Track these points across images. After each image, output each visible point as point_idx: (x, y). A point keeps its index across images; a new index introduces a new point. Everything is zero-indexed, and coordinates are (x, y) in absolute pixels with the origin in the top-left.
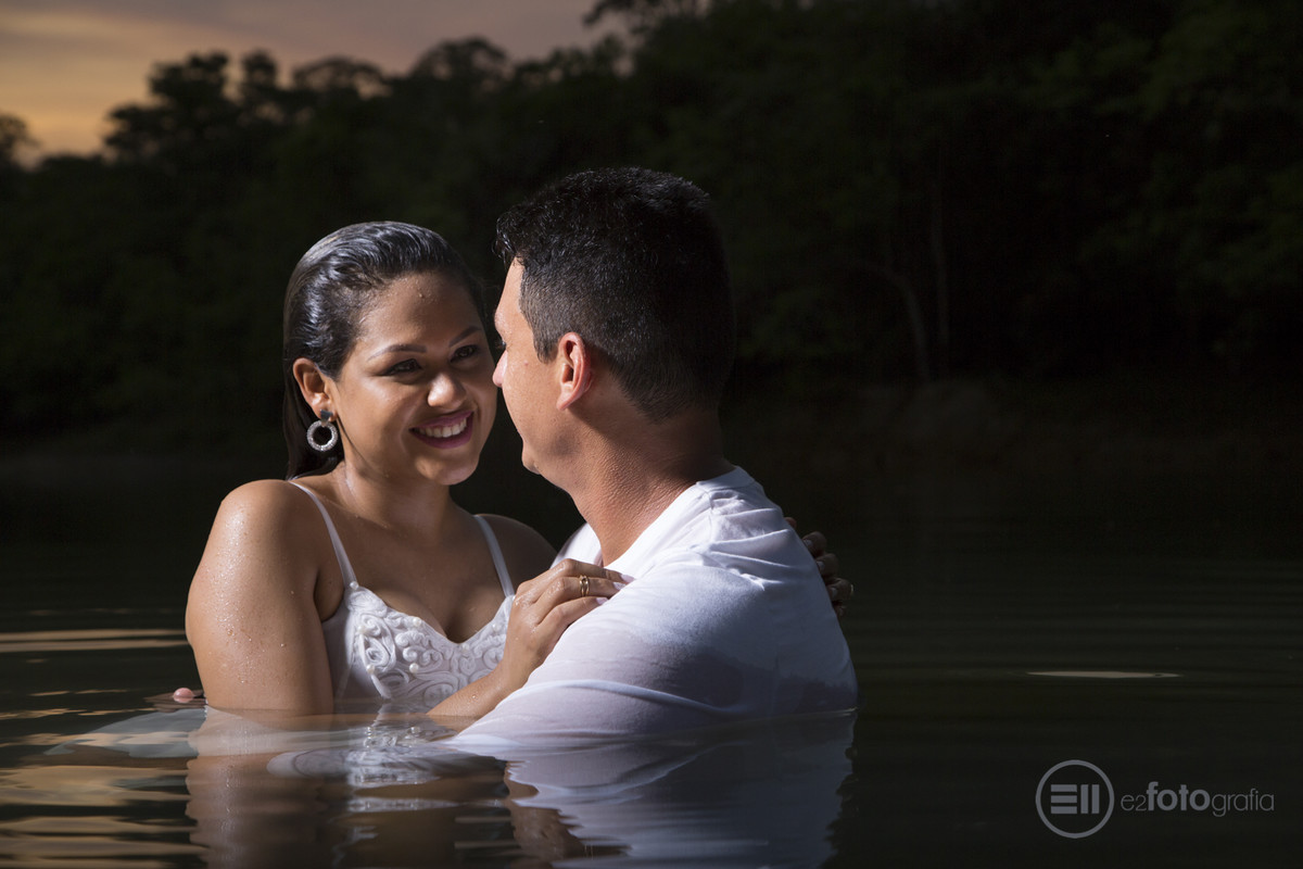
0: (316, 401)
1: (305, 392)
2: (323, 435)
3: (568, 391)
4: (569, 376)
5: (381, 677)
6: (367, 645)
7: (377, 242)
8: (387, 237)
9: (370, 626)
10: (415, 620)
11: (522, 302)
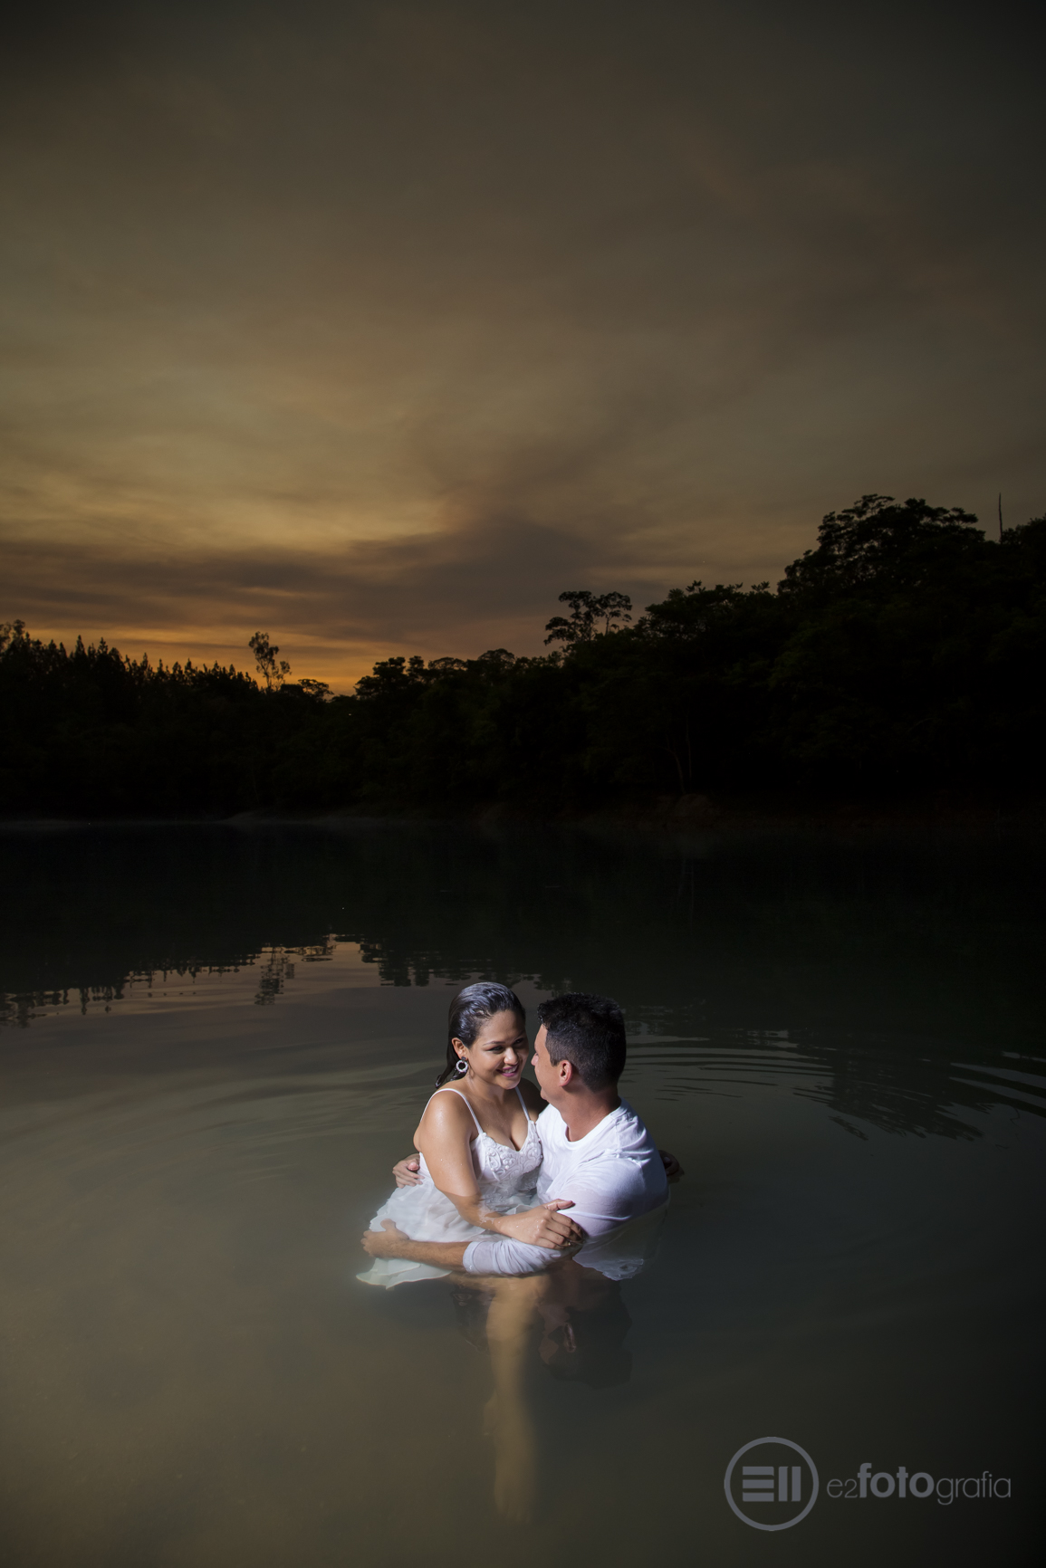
0: (460, 1052)
1: (456, 1048)
2: (462, 1066)
3: (563, 1080)
4: (564, 1074)
5: (496, 1172)
6: (490, 1159)
7: (489, 999)
8: (492, 996)
9: (491, 1152)
10: (507, 1148)
11: (546, 1043)
